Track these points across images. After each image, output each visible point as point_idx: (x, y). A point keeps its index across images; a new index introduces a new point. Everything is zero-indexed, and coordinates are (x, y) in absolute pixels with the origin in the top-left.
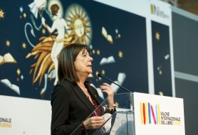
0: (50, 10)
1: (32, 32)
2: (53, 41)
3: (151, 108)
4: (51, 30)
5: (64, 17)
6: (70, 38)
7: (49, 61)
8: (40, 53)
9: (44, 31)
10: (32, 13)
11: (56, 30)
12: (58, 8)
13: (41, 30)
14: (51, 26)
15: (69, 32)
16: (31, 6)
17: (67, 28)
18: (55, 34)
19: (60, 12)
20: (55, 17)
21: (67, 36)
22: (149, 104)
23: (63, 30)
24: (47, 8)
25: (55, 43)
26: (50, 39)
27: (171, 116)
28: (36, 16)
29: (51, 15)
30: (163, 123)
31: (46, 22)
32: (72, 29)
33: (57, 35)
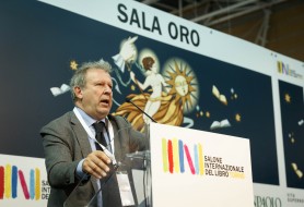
0: (142, 64)
1: (117, 88)
2: (147, 100)
3: (184, 149)
4: (143, 87)
5: (161, 71)
6: (170, 97)
7: (141, 122)
8: (128, 113)
9: (133, 88)
10: (117, 67)
11: (150, 87)
12: (153, 62)
13: (130, 86)
14: (143, 82)
15: (168, 90)
16: (115, 58)
17: (165, 85)
18: (149, 91)
19: (155, 67)
20: (148, 72)
21: (164, 94)
22: (180, 142)
23: (160, 88)
24: (137, 61)
25: (149, 102)
26: (142, 97)
27: (224, 163)
28: (123, 70)
29: (143, 70)
30: (209, 173)
31: (136, 78)
32: (172, 86)
33: (151, 93)
